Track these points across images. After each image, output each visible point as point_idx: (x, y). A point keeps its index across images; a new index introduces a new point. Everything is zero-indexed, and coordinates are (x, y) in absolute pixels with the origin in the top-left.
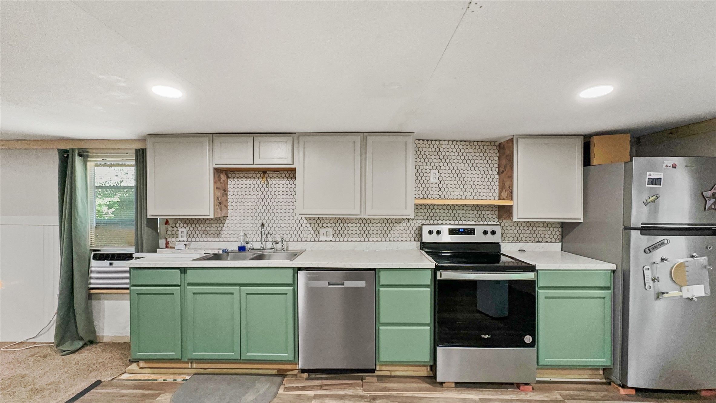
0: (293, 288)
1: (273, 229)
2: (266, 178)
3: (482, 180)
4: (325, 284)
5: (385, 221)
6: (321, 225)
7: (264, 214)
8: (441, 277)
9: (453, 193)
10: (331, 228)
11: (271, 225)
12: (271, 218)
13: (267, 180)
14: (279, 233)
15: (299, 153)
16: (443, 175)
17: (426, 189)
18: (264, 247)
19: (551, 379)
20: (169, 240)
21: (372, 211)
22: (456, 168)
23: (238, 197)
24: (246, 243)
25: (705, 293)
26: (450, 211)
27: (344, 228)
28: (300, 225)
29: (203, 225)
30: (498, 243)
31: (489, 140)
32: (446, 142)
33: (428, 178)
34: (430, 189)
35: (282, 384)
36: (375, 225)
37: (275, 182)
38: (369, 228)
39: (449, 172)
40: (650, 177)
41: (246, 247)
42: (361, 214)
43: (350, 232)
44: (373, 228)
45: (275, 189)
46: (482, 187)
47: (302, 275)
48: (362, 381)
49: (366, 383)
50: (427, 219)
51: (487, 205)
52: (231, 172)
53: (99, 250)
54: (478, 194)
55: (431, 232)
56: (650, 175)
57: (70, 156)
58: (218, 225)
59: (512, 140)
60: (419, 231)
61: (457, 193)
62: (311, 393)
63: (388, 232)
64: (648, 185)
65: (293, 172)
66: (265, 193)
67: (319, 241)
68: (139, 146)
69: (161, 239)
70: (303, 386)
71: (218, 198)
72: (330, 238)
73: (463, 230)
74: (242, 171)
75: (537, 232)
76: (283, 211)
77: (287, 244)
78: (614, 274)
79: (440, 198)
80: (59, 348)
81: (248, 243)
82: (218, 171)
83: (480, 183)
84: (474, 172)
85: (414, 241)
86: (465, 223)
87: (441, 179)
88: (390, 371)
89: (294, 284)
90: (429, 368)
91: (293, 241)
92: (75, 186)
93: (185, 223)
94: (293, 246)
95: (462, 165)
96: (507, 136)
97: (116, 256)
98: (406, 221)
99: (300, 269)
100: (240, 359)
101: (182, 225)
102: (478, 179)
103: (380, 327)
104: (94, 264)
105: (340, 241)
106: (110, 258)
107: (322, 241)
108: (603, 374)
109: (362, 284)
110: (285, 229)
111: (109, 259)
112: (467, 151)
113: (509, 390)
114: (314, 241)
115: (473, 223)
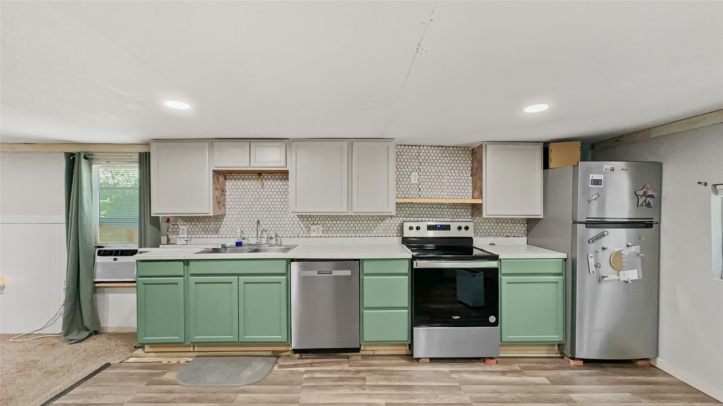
0: (286, 277)
1: (267, 226)
2: (261, 180)
3: (457, 181)
4: (314, 273)
5: (371, 219)
6: (312, 222)
7: (260, 213)
8: (417, 266)
9: (431, 193)
10: (321, 225)
11: (266, 223)
12: (265, 216)
13: (262, 181)
14: (273, 229)
15: (291, 158)
16: (422, 177)
17: (407, 189)
18: (260, 243)
19: (514, 355)
20: (170, 237)
21: (358, 209)
22: (434, 171)
23: (235, 197)
24: (243, 239)
25: (638, 277)
26: (429, 209)
27: (333, 225)
28: (292, 222)
29: (202, 223)
30: (472, 238)
31: (464, 146)
32: (425, 148)
33: (409, 180)
34: (411, 189)
35: (276, 363)
36: (361, 222)
37: (269, 183)
38: (355, 225)
39: (428, 174)
40: (593, 178)
41: (243, 243)
42: (348, 212)
43: (338, 229)
44: (359, 225)
45: (269, 190)
46: (457, 188)
47: (294, 266)
48: (348, 359)
49: (351, 360)
50: (408, 217)
51: (462, 203)
52: (228, 174)
53: (102, 247)
54: (453, 194)
55: (411, 228)
56: (593, 177)
57: (76, 159)
58: (216, 223)
59: (482, 145)
60: (401, 227)
61: (435, 193)
62: (303, 369)
63: (373, 228)
64: (591, 185)
65: (286, 174)
66: (260, 193)
67: (310, 237)
68: (143, 150)
69: (163, 236)
70: (295, 364)
71: (217, 198)
72: (321, 234)
73: (439, 226)
74: (239, 173)
75: (506, 228)
76: (277, 210)
77: (281, 239)
78: (566, 262)
79: (420, 198)
80: (67, 337)
81: (245, 239)
82: (217, 173)
83: (456, 184)
84: (450, 174)
85: (397, 236)
86: (442, 219)
87: (420, 180)
88: (373, 350)
89: (287, 273)
90: (408, 348)
91: (287, 237)
92: (81, 186)
93: (186, 221)
94: (286, 242)
95: (440, 168)
96: (479, 142)
97: (120, 252)
98: (389, 218)
99: (293, 260)
100: (238, 341)
101: (182, 223)
102: (454, 181)
103: (364, 311)
104: (99, 259)
105: (329, 237)
106: (114, 253)
107: (313, 237)
108: (558, 349)
109: (348, 273)
110: (279, 226)
111: (113, 255)
112: (444, 155)
113: (476, 363)
114: (306, 237)
115: (449, 220)
